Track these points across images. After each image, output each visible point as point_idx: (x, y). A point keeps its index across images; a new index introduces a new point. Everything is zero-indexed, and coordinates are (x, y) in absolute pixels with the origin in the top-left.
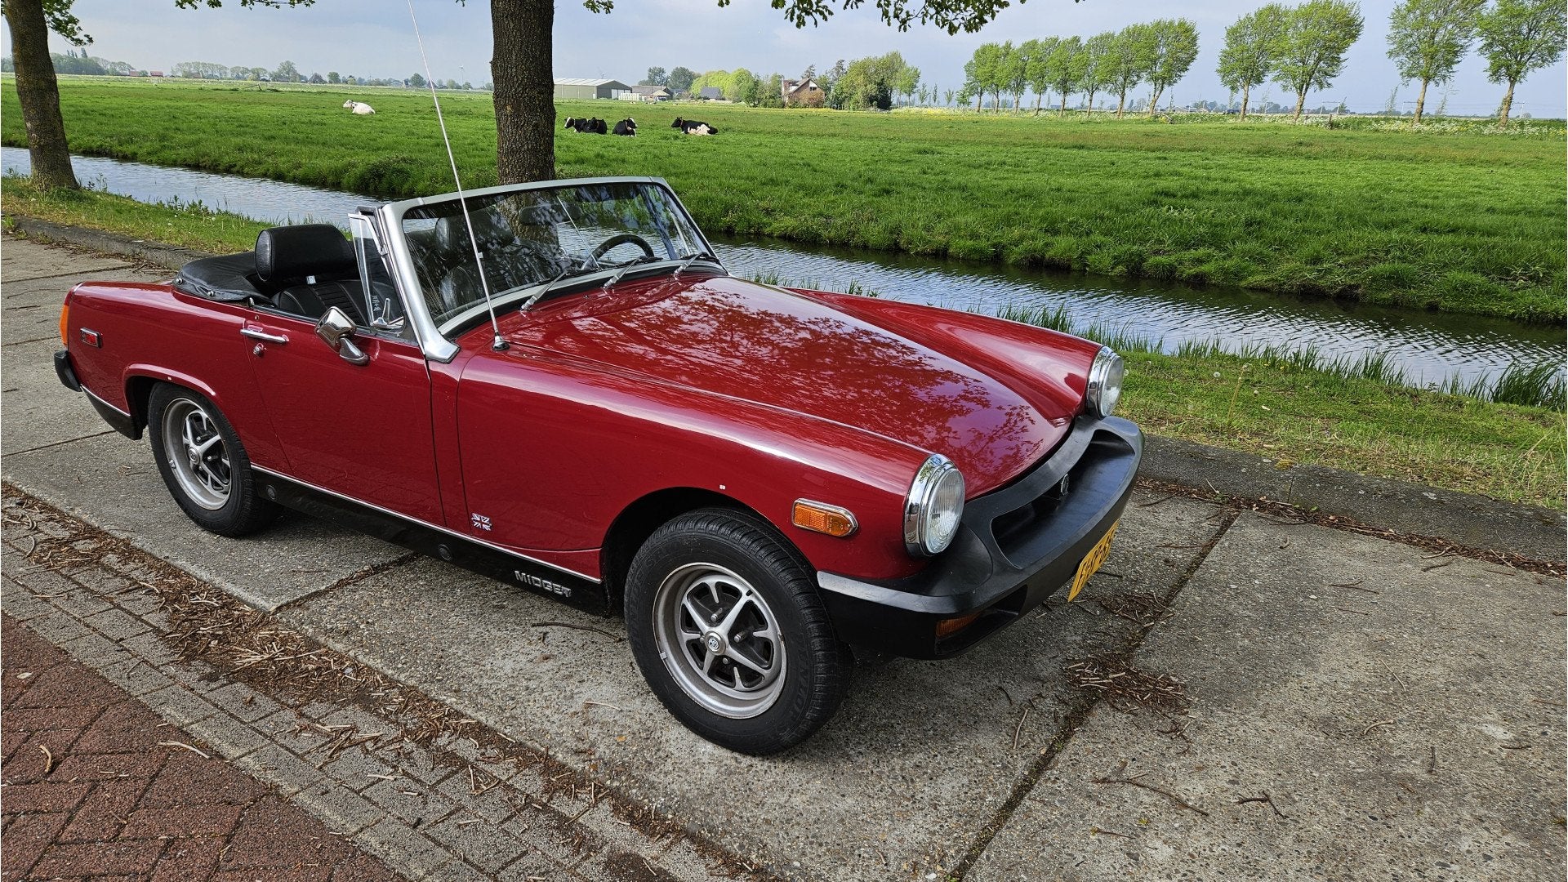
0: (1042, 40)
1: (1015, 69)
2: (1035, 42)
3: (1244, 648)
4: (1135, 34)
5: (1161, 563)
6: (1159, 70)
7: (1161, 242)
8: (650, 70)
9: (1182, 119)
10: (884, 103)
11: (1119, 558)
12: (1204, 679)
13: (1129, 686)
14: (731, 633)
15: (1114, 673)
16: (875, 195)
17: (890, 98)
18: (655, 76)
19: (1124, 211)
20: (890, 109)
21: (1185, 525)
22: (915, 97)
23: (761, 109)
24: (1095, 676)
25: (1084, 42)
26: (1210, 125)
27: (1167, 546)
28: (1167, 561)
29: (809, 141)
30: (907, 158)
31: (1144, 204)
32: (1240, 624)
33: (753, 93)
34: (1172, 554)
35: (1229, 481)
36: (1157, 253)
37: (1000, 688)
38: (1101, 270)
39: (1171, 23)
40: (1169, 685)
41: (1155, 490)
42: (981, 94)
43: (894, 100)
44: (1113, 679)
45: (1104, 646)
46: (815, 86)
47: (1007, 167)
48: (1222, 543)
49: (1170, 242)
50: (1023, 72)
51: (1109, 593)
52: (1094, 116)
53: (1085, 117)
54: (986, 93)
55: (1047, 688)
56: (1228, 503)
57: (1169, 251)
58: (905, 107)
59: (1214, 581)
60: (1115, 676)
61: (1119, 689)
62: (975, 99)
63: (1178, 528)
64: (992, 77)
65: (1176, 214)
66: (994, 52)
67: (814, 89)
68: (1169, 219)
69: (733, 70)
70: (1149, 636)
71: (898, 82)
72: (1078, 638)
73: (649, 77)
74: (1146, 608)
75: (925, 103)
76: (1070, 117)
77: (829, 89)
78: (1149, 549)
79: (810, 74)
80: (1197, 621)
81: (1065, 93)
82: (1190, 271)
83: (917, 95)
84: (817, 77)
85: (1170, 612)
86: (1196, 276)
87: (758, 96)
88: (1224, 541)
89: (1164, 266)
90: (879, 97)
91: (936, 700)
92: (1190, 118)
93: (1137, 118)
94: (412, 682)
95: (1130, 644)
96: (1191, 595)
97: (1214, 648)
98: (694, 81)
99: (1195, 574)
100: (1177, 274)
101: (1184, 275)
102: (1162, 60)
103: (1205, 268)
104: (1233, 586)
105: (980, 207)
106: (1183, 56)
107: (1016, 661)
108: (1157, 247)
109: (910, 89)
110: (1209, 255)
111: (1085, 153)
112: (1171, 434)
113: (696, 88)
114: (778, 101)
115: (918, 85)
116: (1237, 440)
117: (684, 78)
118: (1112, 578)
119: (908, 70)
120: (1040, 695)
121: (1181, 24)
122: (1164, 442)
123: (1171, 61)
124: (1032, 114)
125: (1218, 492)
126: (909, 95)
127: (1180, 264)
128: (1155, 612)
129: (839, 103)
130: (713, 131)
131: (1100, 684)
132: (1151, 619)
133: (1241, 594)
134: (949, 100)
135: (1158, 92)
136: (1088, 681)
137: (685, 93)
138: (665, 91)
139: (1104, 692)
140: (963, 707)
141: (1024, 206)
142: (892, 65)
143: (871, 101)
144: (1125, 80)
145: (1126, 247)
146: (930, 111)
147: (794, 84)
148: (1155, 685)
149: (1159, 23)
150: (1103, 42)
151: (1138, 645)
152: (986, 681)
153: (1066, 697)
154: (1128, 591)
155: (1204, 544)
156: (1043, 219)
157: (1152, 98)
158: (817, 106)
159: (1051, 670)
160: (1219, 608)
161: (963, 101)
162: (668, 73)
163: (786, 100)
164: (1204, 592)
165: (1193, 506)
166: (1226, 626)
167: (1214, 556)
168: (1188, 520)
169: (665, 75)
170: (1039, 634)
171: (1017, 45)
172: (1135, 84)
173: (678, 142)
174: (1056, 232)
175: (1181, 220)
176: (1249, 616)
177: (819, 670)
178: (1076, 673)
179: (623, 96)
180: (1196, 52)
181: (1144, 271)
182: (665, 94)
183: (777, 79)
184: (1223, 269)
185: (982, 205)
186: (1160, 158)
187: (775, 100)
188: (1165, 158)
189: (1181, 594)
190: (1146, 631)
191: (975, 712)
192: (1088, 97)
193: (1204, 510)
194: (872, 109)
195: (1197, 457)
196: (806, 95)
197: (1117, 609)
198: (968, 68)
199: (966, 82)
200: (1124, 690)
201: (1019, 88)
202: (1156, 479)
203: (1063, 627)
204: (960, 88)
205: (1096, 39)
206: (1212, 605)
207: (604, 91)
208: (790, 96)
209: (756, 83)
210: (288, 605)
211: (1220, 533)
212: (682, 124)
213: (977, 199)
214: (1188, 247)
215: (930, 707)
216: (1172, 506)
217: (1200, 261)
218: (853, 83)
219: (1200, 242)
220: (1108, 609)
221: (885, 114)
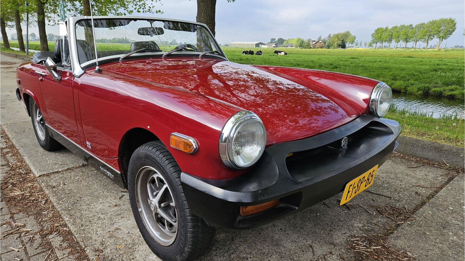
0: (399, 26)
1: (389, 35)
2: (397, 26)
3: (453, 241)
4: (433, 23)
5: (413, 194)
6: (441, 35)
7: (436, 83)
8: (271, 39)
9: (449, 50)
10: (344, 46)
11: (392, 189)
12: (427, 256)
13: (382, 254)
14: (160, 202)
15: (375, 246)
16: (332, 68)
17: (345, 45)
18: (273, 40)
19: (423, 73)
20: (345, 48)
21: (429, 178)
22: (354, 44)
23: (303, 49)
24: (364, 246)
25: (414, 26)
26: (460, 52)
27: (418, 186)
28: (416, 193)
29: (316, 56)
30: (347, 60)
31: (431, 71)
32: (452, 228)
33: (302, 44)
34: (420, 190)
35: (454, 160)
36: (435, 87)
37: (311, 246)
38: (413, 92)
39: (446, 19)
40: (405, 257)
41: (417, 162)
42: (377, 43)
43: (347, 46)
44: (374, 249)
45: (374, 231)
46: (321, 42)
47: (382, 63)
48: (448, 187)
49: (441, 83)
50: (392, 36)
51: (383, 205)
52: (416, 49)
53: (413, 50)
54: (378, 43)
55: (336, 249)
56: (453, 170)
57: (440, 87)
58: (350, 48)
59: (440, 205)
60: (375, 248)
61: (376, 255)
62: (374, 45)
63: (425, 179)
64: (381, 38)
65: (444, 74)
66: (382, 30)
67: (321, 43)
68: (440, 76)
69: (296, 38)
70: (399, 229)
71: (349, 40)
72: (361, 225)
73: (271, 41)
74: (401, 214)
75: (357, 46)
76: (408, 50)
77: (326, 43)
78: (408, 186)
79: (320, 38)
80: (428, 224)
81: (406, 42)
82: (448, 93)
83: (355, 44)
84: (322, 39)
85: (413, 218)
86: (451, 95)
87: (303, 45)
88: (449, 187)
89: (438, 91)
90: (342, 45)
91: (275, 247)
92: (452, 50)
93: (433, 50)
94: (59, 210)
95: (388, 232)
96: (426, 210)
97: (436, 239)
98: (284, 42)
99: (431, 201)
100: (443, 94)
101: (446, 95)
102: (443, 31)
103: (454, 92)
104: (451, 208)
105: (369, 72)
106: (450, 30)
107: (324, 233)
108: (435, 85)
109: (352, 42)
110: (456, 88)
111: (412, 59)
112: (427, 139)
113: (284, 44)
114: (309, 47)
115: (355, 41)
116: (460, 144)
117: (281, 41)
118: (386, 198)
119: (352, 36)
120: (331, 253)
121: (450, 19)
122: (423, 142)
123: (446, 31)
124: (394, 49)
125: (448, 165)
126: (352, 44)
127: (444, 91)
128: (405, 217)
129: (329, 47)
130: (286, 54)
131: (365, 251)
132: (402, 220)
133: (455, 212)
134: (366, 45)
135: (440, 42)
136: (359, 249)
137: (281, 45)
138: (275, 45)
139: (367, 256)
140: (288, 253)
141: (385, 71)
142: (347, 35)
143: (339, 46)
144: (428, 38)
145: (423, 85)
146: (359, 49)
147: (314, 41)
148: (397, 256)
149: (442, 19)
150: (421, 26)
151: (392, 233)
152: (305, 241)
153: (345, 256)
154: (393, 205)
155: (438, 187)
156: (391, 75)
157: (438, 44)
158: (321, 48)
159: (341, 240)
160: (441, 218)
161: (370, 45)
162: (277, 40)
163: (312, 46)
164: (434, 209)
165: (435, 170)
166: (444, 228)
167: (442, 192)
168: (431, 176)
169: (276, 40)
170: (340, 220)
171: (390, 27)
172: (432, 39)
173: (274, 56)
174: (396, 80)
175: (445, 76)
176: (458, 224)
177: (189, 227)
178: (354, 243)
179: (263, 46)
180: (455, 28)
181: (430, 93)
182: (275, 46)
183: (309, 40)
184: (462, 93)
185: (369, 71)
186: (440, 60)
187: (308, 46)
188: (442, 60)
189: (421, 209)
190: (398, 225)
191: (293, 257)
192: (415, 43)
193: (440, 172)
194: (339, 48)
195: (439, 149)
196: (318, 45)
197: (385, 213)
198: (373, 35)
199: (371, 39)
200: (378, 256)
201: (390, 41)
202: (417, 157)
203: (354, 219)
204: (370, 41)
205: (419, 25)
206: (438, 216)
207: (257, 45)
208: (313, 45)
209: (303, 42)
210: (44, 175)
211: (447, 183)
212: (276, 52)
213: (368, 69)
214: (448, 85)
215: (271, 251)
216: (424, 169)
217: (452, 90)
218: (334, 41)
219: (453, 83)
220: (380, 213)
221: (343, 49)
